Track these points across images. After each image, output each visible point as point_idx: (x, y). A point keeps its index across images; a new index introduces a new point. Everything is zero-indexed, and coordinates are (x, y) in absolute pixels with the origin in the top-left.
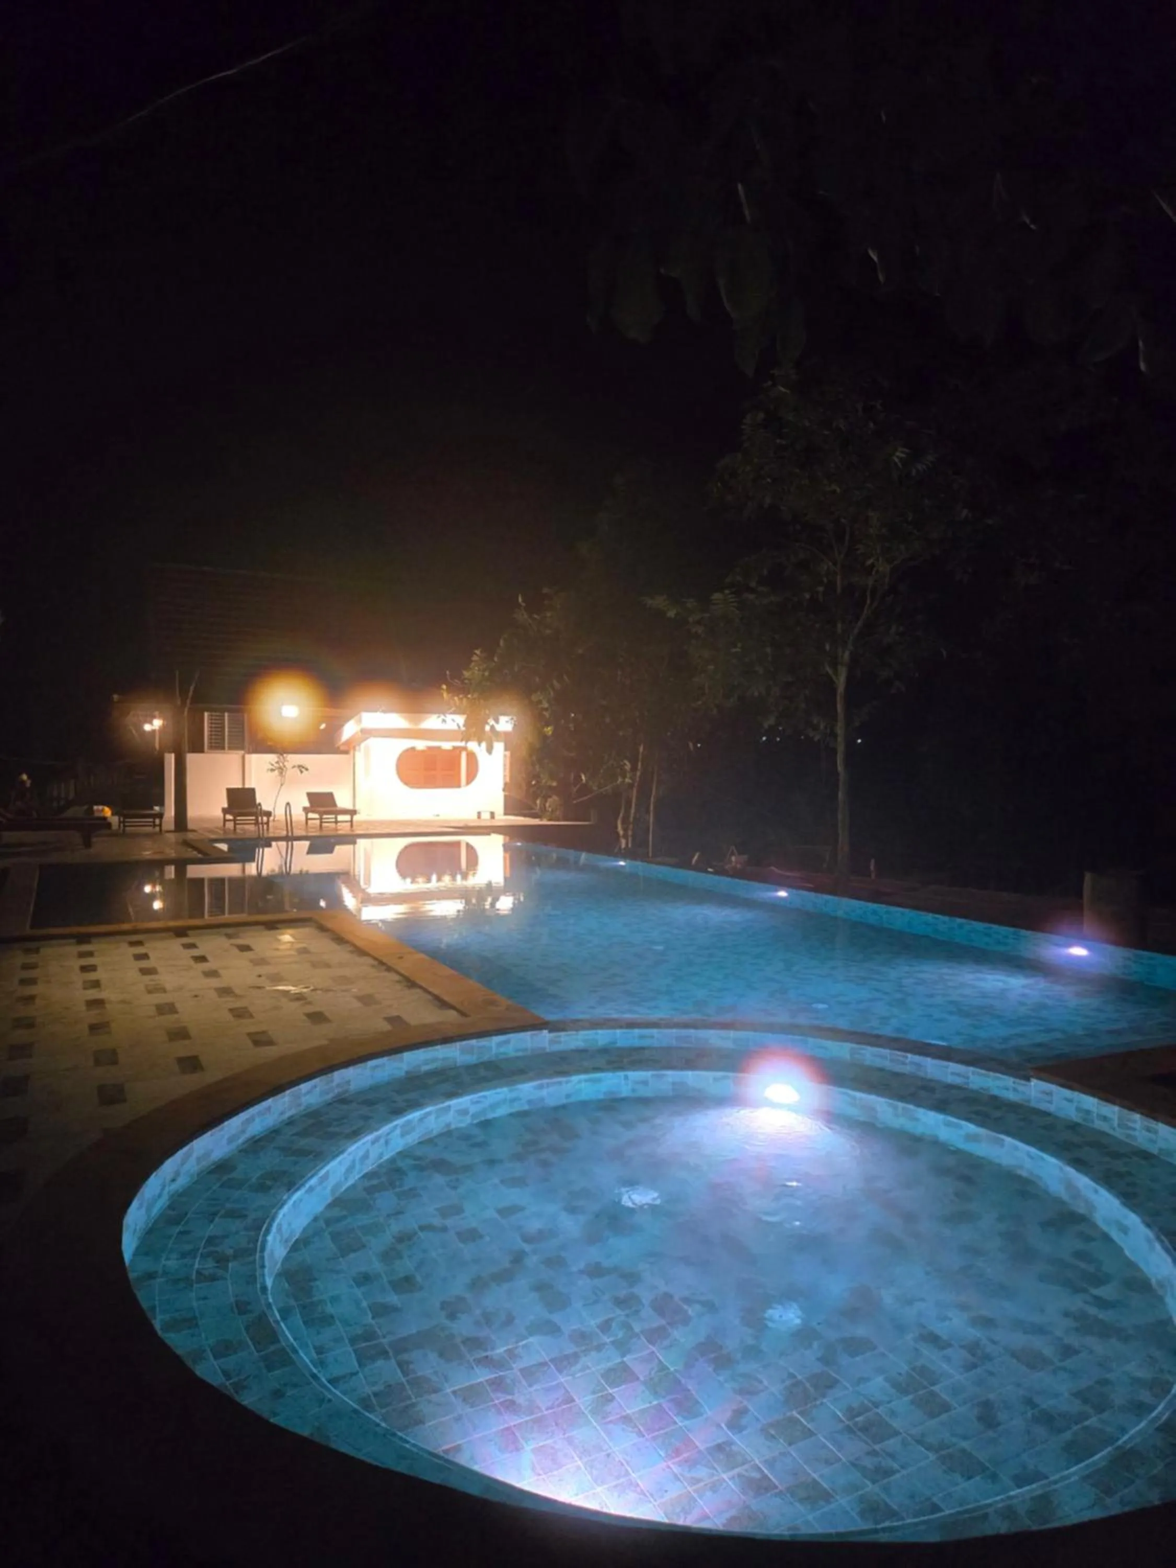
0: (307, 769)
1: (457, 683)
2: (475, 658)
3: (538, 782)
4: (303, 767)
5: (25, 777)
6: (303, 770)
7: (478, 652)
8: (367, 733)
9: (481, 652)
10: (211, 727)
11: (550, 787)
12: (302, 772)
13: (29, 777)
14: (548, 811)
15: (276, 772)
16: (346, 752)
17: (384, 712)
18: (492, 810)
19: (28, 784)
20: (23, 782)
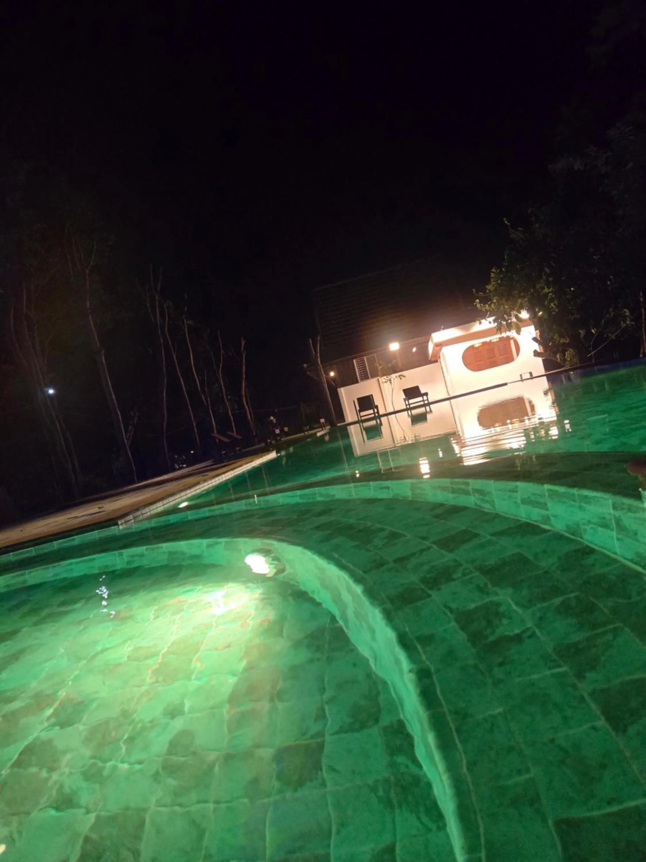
0: (404, 377)
1: (481, 295)
2: (492, 275)
3: (553, 343)
4: (402, 376)
5: (272, 418)
6: (401, 377)
7: (493, 270)
8: (439, 345)
9: (496, 269)
10: (359, 368)
11: (564, 344)
12: (401, 378)
13: (274, 418)
14: (568, 361)
15: (389, 383)
16: (436, 361)
17: (443, 329)
18: (530, 371)
19: (275, 421)
20: (272, 421)
